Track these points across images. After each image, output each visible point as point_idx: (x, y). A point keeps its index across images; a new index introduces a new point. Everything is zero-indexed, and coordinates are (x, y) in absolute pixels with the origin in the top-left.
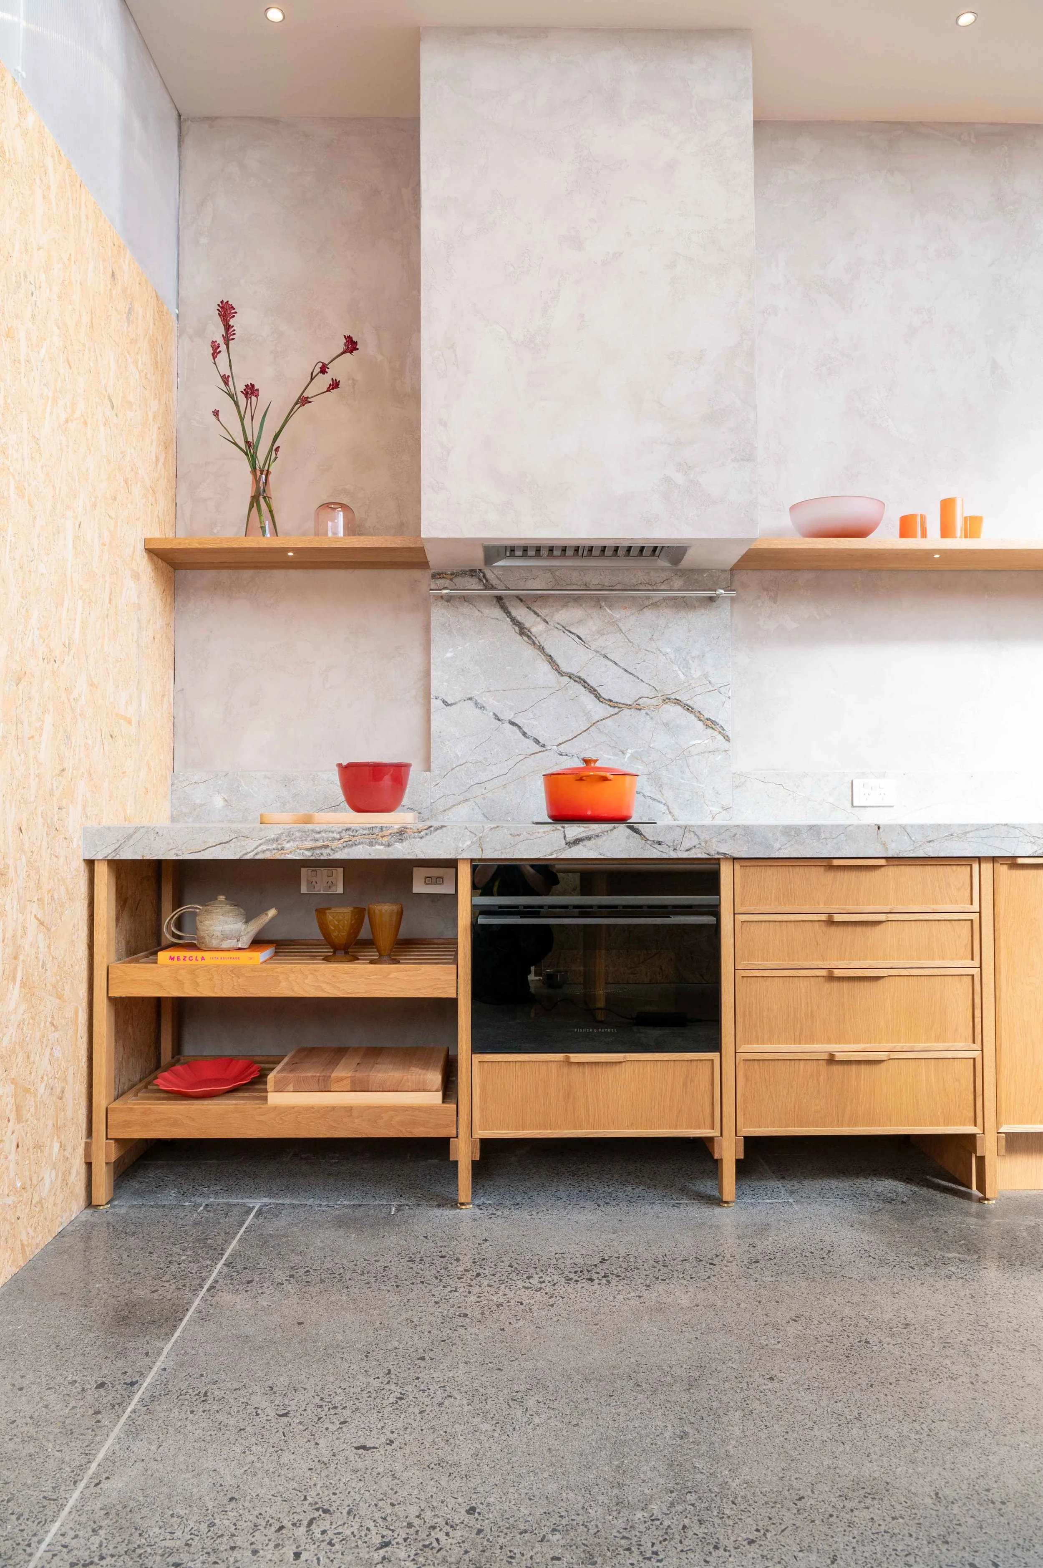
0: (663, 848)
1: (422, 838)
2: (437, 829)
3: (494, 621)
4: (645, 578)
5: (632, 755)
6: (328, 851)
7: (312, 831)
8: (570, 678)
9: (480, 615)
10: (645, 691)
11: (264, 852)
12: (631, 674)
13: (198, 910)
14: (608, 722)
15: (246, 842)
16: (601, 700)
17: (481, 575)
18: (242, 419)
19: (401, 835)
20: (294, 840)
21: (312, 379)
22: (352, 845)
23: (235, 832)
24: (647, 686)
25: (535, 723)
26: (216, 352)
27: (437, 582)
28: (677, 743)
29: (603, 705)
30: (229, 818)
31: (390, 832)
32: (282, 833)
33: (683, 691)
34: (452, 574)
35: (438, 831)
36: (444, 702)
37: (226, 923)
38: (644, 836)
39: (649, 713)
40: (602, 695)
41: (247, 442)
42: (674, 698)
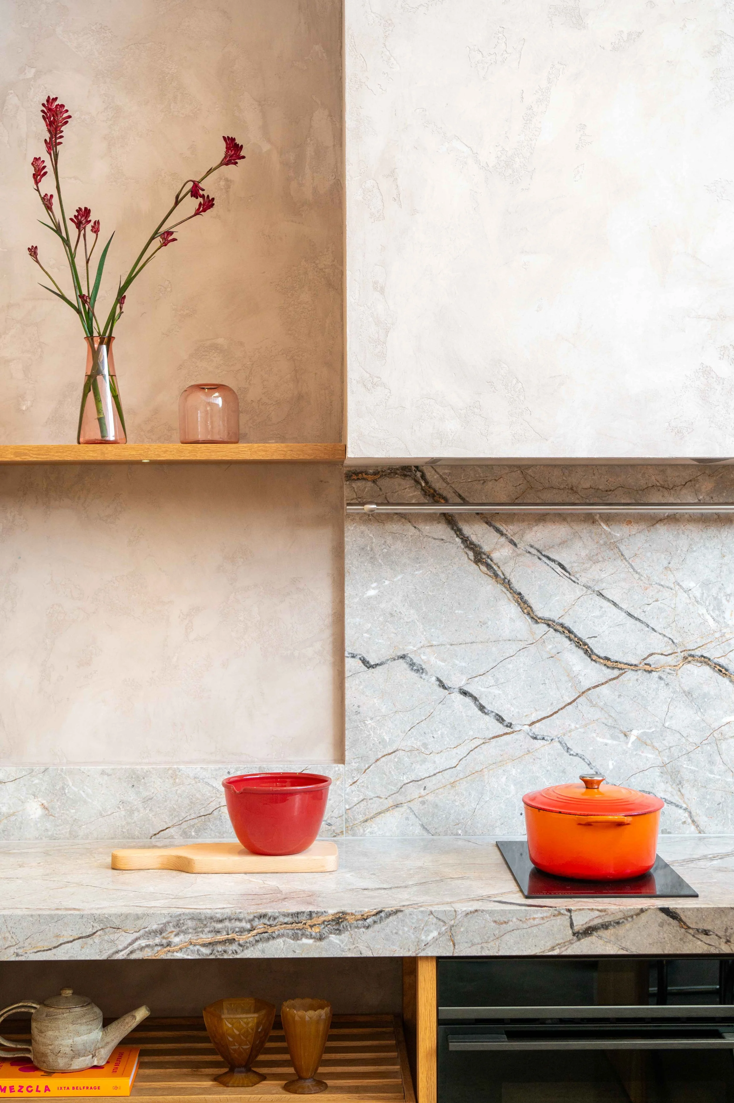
0: (712, 939)
1: (368, 927)
2: (389, 915)
3: (438, 543)
4: (658, 478)
5: (638, 738)
6: (234, 947)
7: (211, 918)
8: (549, 625)
9: (418, 533)
10: (658, 644)
11: (142, 949)
12: (637, 619)
13: (33, 1011)
14: (604, 690)
15: (116, 936)
16: (594, 657)
17: (419, 474)
18: (72, 257)
19: (338, 923)
20: (185, 932)
21: (177, 203)
22: (268, 939)
23: (101, 921)
24: (661, 637)
25: (497, 692)
26: (39, 174)
27: (354, 485)
28: (703, 720)
29: (597, 665)
30: (50, 833)
31: (322, 919)
32: (168, 923)
33: (714, 644)
34: (375, 474)
35: (391, 918)
36: (364, 661)
37: (78, 1034)
38: (685, 923)
39: (664, 677)
40: (596, 651)
41: (82, 296)
42: (700, 654)
